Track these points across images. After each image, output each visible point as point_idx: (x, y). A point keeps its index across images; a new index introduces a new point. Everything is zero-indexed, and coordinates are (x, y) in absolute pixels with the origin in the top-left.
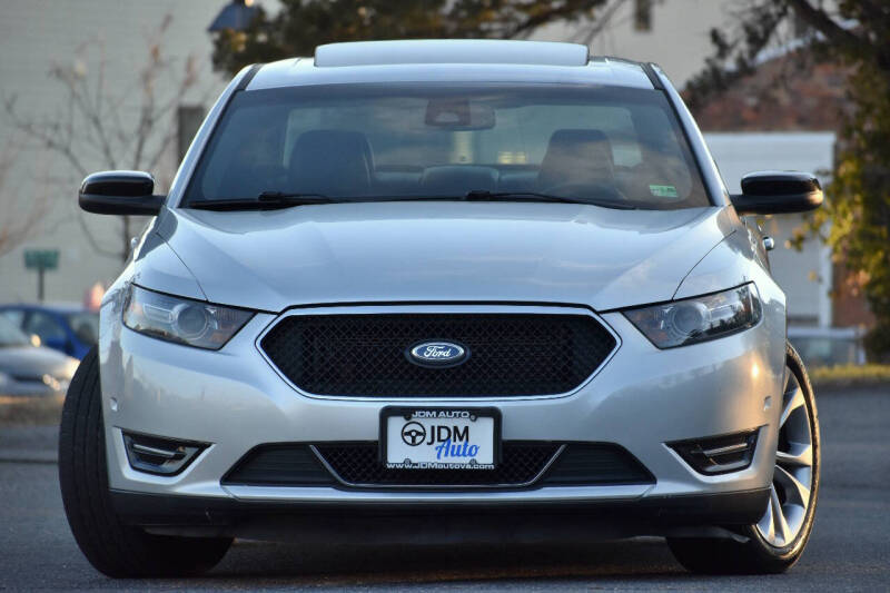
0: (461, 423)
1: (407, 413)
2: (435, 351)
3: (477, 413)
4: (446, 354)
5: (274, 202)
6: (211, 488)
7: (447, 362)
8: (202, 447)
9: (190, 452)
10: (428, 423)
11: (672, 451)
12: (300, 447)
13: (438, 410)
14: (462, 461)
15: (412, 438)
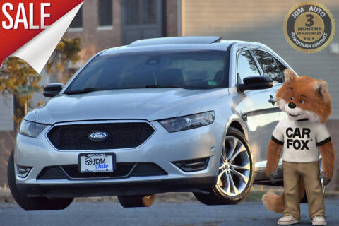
0: (103, 157)
1: (86, 155)
2: (97, 135)
3: (107, 154)
4: (101, 136)
5: (87, 91)
6: (33, 181)
7: (100, 139)
8: (31, 168)
9: (29, 170)
10: (93, 158)
11: (173, 165)
12: (57, 167)
13: (95, 154)
14: (104, 170)
15: (88, 163)
